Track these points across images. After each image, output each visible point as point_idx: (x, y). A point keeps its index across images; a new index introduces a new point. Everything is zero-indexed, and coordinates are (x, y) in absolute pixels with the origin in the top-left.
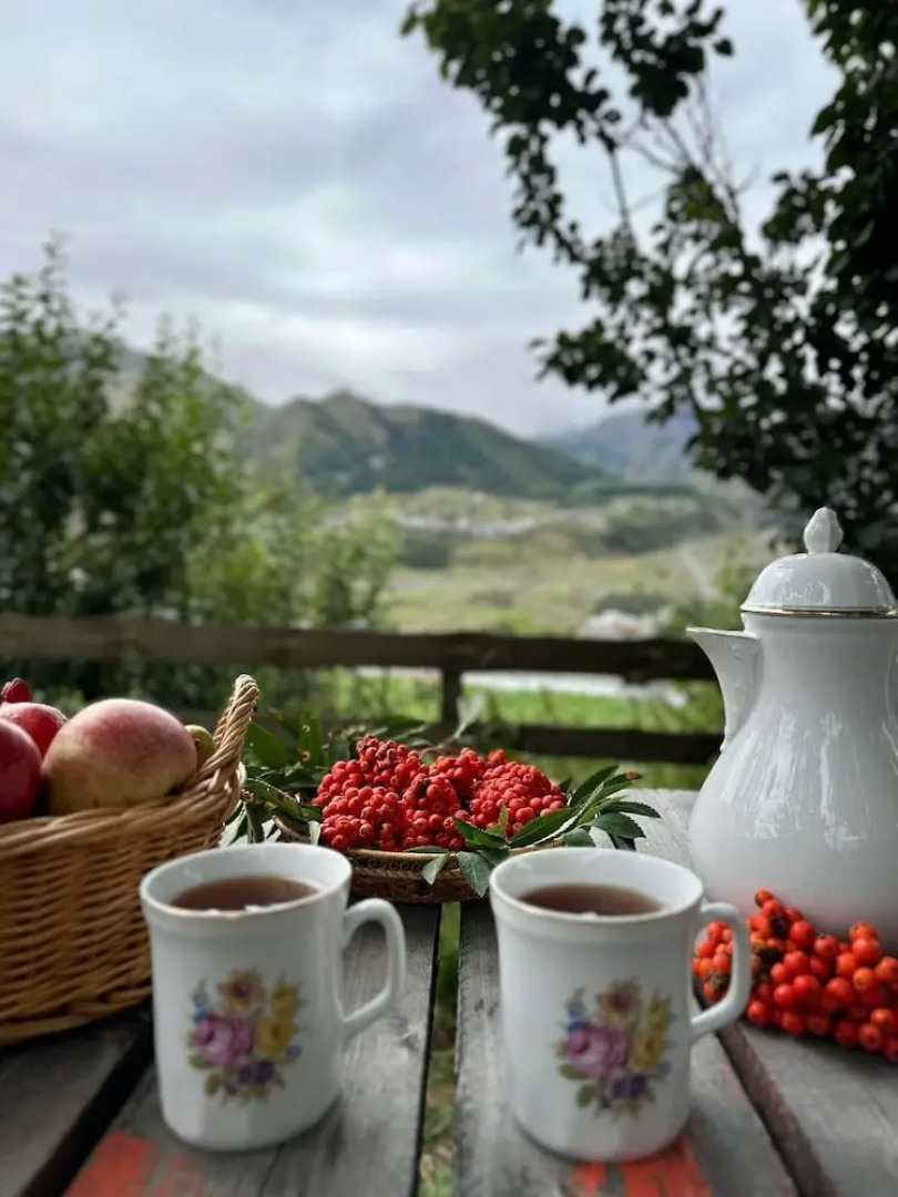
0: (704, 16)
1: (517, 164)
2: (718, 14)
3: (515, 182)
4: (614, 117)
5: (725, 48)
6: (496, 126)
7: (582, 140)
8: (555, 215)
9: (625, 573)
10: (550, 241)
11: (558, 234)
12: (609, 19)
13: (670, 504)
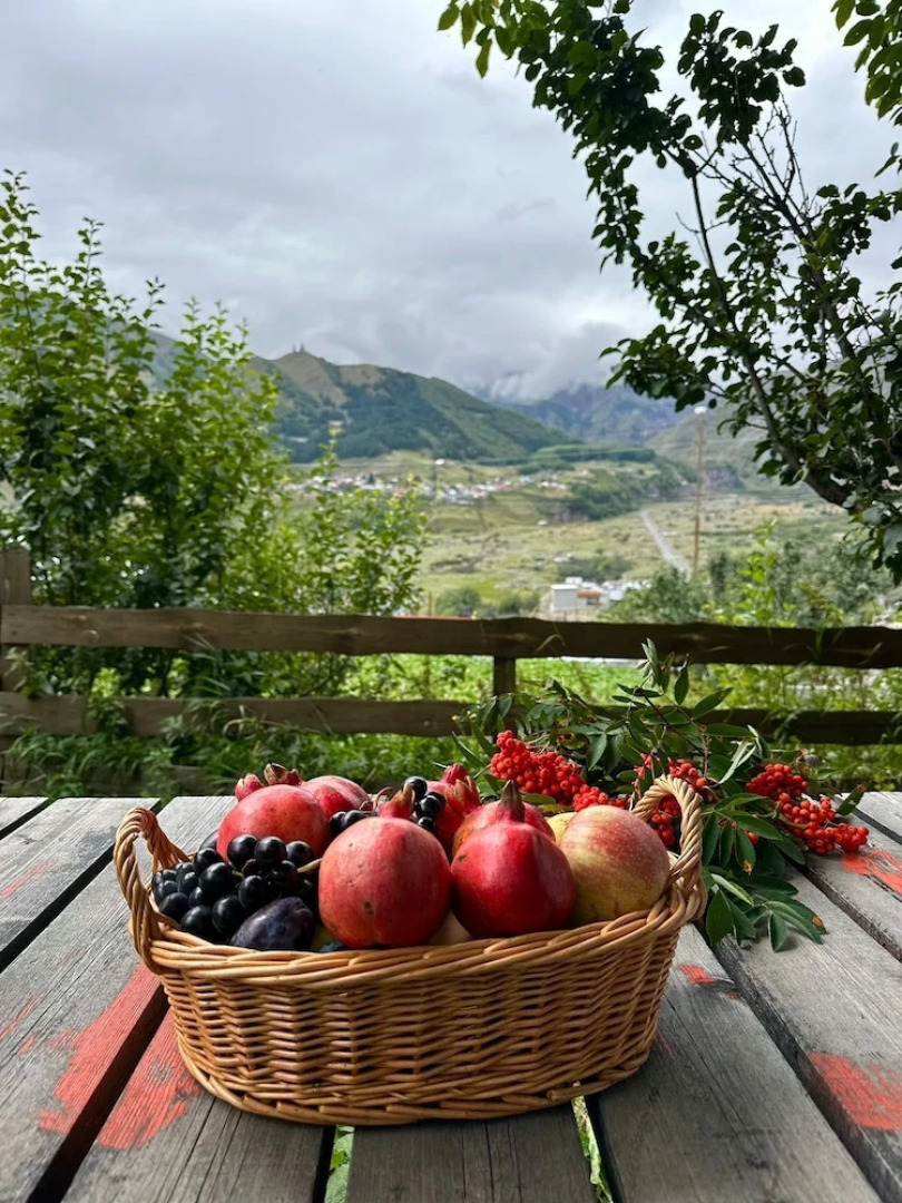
0: (777, 46)
1: (596, 184)
2: (792, 44)
3: (596, 202)
4: (695, 143)
5: (796, 78)
6: (580, 146)
7: (662, 163)
8: (634, 233)
9: (586, 539)
10: (628, 258)
11: (635, 251)
12: (689, 47)
13: (631, 468)
